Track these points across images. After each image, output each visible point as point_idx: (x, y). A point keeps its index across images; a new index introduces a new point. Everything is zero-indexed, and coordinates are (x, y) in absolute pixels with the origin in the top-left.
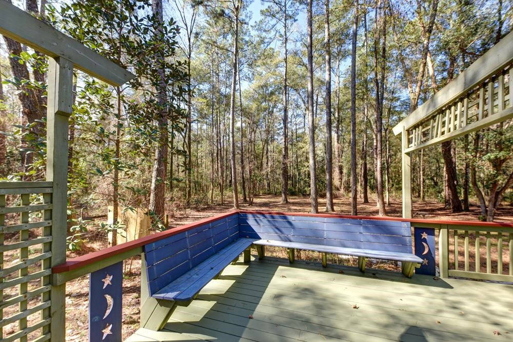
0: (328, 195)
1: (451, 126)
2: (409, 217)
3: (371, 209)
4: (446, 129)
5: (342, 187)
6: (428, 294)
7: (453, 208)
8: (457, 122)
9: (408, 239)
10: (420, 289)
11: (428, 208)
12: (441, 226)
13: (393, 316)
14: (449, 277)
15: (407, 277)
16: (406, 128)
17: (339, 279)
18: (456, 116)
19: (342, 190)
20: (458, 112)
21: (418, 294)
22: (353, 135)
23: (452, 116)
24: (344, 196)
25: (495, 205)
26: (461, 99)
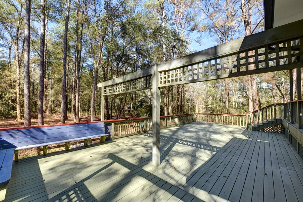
0: (40, 116)
1: (119, 90)
2: (104, 120)
3: (71, 123)
4: (117, 90)
5: (48, 110)
6: (111, 145)
7: (107, 118)
8: (120, 89)
9: (103, 128)
10: (108, 145)
11: (98, 119)
12: (112, 122)
13: (104, 154)
14: (114, 139)
15: (103, 143)
16: (104, 86)
17: (78, 152)
18: (120, 87)
19: (48, 112)
20: (121, 86)
21: (108, 146)
22: (64, 78)
23: (119, 87)
24: (49, 116)
25: (120, 116)
26: (122, 83)
